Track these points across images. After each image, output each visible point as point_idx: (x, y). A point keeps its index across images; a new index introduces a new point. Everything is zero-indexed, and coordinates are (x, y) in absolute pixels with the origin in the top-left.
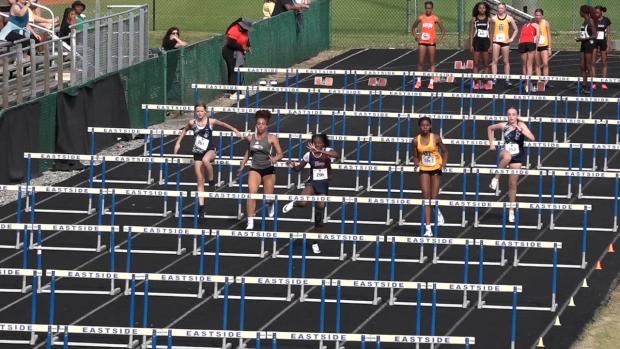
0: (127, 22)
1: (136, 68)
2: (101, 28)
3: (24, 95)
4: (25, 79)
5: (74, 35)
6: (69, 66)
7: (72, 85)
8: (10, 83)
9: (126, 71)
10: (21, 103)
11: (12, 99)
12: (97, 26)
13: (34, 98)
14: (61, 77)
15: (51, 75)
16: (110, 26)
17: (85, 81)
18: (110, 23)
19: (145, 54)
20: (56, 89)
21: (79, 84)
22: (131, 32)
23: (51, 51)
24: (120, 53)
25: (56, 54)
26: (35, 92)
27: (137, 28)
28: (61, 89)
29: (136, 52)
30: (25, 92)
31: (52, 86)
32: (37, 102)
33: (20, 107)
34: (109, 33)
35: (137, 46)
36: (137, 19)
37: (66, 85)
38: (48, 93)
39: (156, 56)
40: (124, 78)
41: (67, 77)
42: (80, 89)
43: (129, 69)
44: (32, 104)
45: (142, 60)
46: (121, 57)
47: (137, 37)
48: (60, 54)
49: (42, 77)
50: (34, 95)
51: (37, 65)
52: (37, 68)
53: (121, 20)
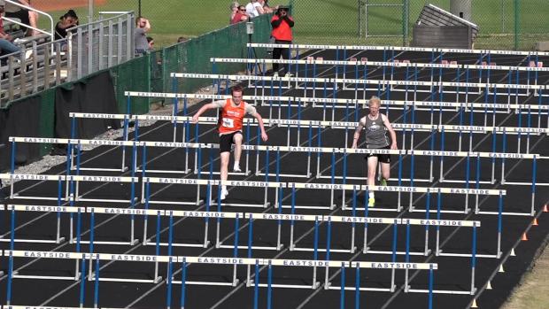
0: (116, 26)
1: (124, 66)
2: (94, 32)
3: (27, 89)
4: (28, 76)
5: (70, 38)
6: (65, 65)
7: (69, 81)
8: (15, 79)
9: (115, 69)
10: (24, 96)
11: (16, 93)
12: (91, 29)
13: (36, 91)
14: (58, 74)
15: (51, 72)
16: (102, 30)
17: (80, 77)
18: (101, 26)
19: (132, 54)
20: (54, 84)
21: (75, 80)
22: (120, 35)
23: (50, 51)
24: (110, 53)
25: (55, 54)
26: (36, 87)
27: (125, 32)
28: (59, 84)
29: (124, 52)
30: (28, 87)
31: (52, 81)
32: (38, 96)
33: (24, 100)
34: (100, 35)
35: (124, 46)
36: (125, 24)
37: (63, 80)
38: (48, 87)
39: (141, 55)
40: (113, 75)
41: (64, 74)
42: (75, 84)
43: (118, 67)
44: (34, 97)
45: (129, 59)
46: (111, 56)
47: (125, 39)
48: (58, 54)
49: (43, 74)
50: (36, 90)
51: (38, 63)
52: (38, 66)
53: (111, 24)
